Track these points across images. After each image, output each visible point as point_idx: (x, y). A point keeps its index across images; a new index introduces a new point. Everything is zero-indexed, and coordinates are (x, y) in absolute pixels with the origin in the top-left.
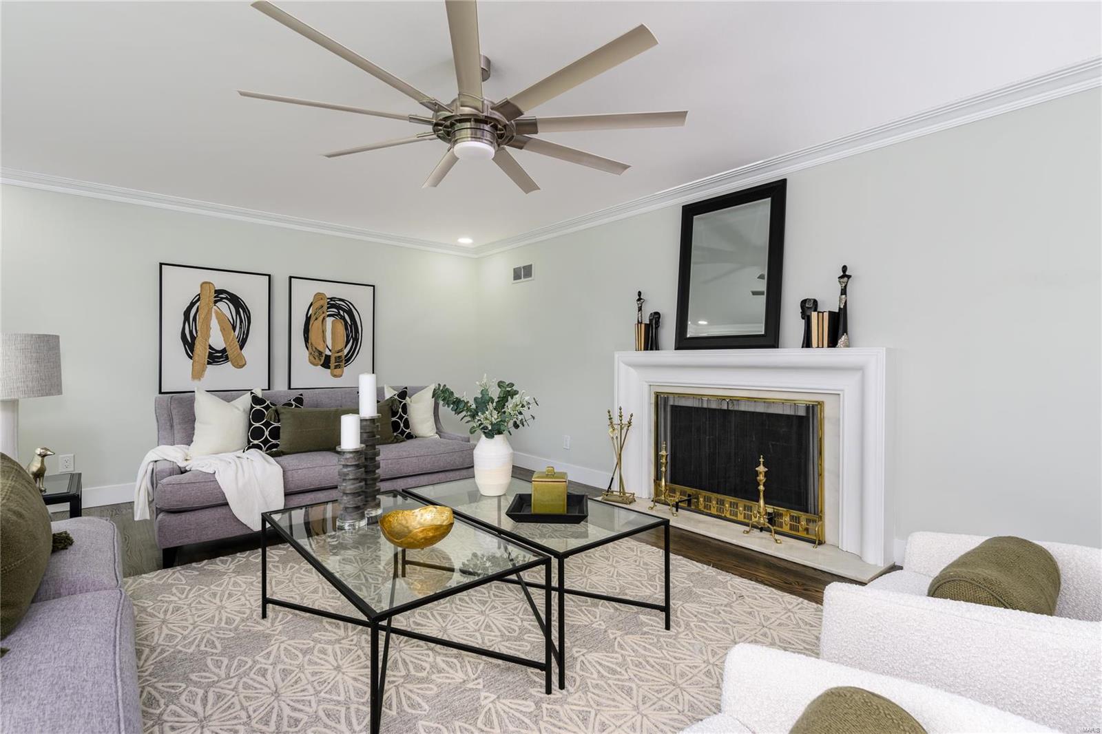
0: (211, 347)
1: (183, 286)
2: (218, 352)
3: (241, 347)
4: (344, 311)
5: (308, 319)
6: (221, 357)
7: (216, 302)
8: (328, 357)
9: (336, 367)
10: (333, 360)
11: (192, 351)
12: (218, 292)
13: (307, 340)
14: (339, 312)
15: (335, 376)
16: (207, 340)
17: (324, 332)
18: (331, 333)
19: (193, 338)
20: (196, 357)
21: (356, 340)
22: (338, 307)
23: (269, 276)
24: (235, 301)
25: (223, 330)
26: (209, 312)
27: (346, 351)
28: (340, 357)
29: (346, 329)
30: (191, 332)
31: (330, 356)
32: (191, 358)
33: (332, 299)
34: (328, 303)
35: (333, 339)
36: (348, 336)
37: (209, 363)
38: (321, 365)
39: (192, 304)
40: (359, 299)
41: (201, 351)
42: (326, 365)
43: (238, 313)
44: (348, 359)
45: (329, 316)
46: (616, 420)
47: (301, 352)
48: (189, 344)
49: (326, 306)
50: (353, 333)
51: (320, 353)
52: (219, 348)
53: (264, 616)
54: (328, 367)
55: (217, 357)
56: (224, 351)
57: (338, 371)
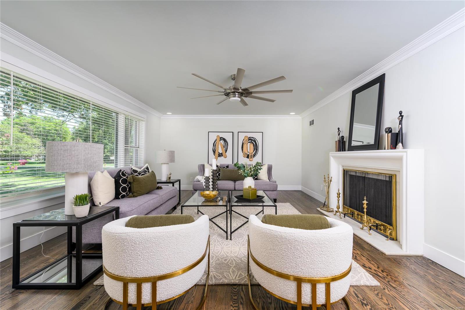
0: (219, 153)
1: (213, 137)
2: (220, 154)
3: (226, 152)
4: (253, 141)
5: (243, 144)
6: (221, 155)
7: (220, 141)
8: (248, 155)
9: (251, 158)
10: (250, 156)
11: (215, 154)
12: (221, 138)
13: (242, 150)
14: (252, 141)
15: (250, 161)
16: (218, 150)
17: (247, 147)
18: (249, 148)
19: (215, 150)
20: (216, 155)
21: (257, 149)
22: (251, 140)
23: (233, 132)
24: (224, 140)
25: (222, 148)
26: (218, 144)
27: (254, 153)
28: (252, 155)
29: (254, 146)
30: (215, 148)
31: (249, 155)
32: (215, 155)
33: (249, 137)
34: (248, 139)
35: (250, 149)
36: (254, 148)
37: (218, 157)
38: (247, 157)
39: (215, 141)
40: (258, 137)
41: (217, 153)
42: (248, 157)
43: (225, 143)
44: (254, 156)
45: (249, 143)
46: (327, 179)
47: (241, 154)
48: (214, 152)
49: (248, 140)
50: (256, 148)
51: (246, 154)
52: (221, 153)
53: (198, 214)
54: (249, 158)
55: (220, 155)
56: (222, 153)
57: (251, 159)
